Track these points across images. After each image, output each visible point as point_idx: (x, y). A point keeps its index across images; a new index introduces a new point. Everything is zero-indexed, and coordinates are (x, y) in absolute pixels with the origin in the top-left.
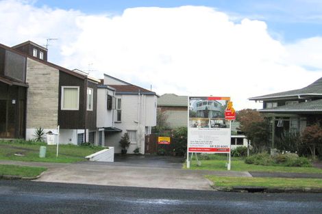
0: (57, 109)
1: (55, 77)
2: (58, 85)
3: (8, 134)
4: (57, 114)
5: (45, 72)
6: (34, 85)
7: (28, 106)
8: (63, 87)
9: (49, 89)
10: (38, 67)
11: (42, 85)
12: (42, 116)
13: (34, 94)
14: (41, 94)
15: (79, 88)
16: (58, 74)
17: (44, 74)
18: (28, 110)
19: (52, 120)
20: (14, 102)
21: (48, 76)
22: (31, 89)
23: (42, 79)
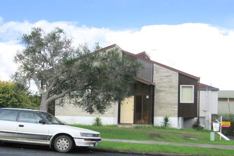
0: (177, 102)
1: (175, 78)
2: (178, 84)
3: (143, 122)
4: (177, 106)
5: (168, 75)
6: (160, 85)
7: (155, 100)
8: (181, 86)
9: (171, 87)
10: (163, 70)
11: (165, 85)
12: (166, 108)
13: (160, 91)
14: (165, 91)
15: (193, 86)
16: (178, 76)
17: (167, 76)
18: (155, 103)
19: (174, 111)
20: (147, 97)
21: (170, 77)
22: (157, 87)
23: (166, 80)
